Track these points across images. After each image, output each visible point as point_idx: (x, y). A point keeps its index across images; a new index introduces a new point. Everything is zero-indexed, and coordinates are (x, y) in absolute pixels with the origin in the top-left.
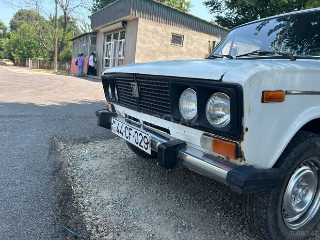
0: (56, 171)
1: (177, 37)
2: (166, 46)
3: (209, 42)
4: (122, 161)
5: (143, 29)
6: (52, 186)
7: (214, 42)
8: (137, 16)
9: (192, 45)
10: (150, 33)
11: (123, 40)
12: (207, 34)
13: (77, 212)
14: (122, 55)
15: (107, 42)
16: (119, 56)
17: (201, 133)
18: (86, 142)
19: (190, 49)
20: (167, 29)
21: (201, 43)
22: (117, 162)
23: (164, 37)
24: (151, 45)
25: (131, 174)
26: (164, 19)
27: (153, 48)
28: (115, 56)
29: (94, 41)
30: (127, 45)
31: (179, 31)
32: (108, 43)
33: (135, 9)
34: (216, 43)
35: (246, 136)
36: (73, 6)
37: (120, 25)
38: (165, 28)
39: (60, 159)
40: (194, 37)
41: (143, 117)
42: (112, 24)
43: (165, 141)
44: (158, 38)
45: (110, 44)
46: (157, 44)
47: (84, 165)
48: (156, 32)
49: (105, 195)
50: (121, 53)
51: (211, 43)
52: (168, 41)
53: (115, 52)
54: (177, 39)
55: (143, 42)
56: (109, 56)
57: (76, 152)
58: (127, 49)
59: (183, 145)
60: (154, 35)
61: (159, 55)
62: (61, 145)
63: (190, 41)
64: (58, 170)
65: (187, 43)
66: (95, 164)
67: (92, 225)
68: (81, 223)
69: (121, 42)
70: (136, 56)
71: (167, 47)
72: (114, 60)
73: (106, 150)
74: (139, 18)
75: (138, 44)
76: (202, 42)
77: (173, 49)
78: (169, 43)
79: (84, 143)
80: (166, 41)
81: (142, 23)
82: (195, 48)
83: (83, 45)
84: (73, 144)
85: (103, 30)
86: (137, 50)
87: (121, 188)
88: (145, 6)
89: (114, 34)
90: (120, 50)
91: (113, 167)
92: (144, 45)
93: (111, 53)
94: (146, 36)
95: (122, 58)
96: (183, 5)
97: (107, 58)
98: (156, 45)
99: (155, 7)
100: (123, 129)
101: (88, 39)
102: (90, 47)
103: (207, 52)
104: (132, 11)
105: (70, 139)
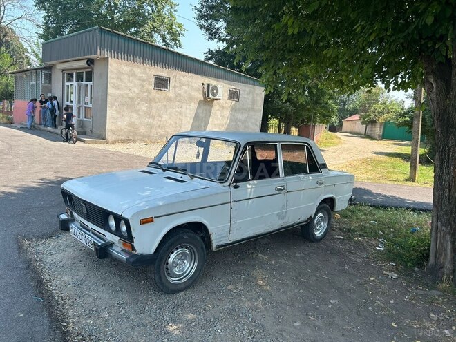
0: (28, 267)
1: (162, 80)
2: (148, 91)
3: (203, 84)
4: (82, 252)
5: (115, 71)
6: (28, 276)
7: (209, 85)
8: (106, 56)
9: (181, 89)
10: (125, 77)
11: (90, 83)
12: (200, 74)
13: (48, 291)
14: (89, 103)
15: (68, 81)
16: (86, 103)
17: (119, 238)
18: (48, 237)
19: (179, 94)
20: (148, 70)
21: (192, 87)
22: (77, 253)
23: (144, 80)
24: (128, 91)
25: (88, 262)
26: (143, 59)
27: (131, 95)
28: (79, 102)
29: (48, 78)
30: (95, 90)
31: (163, 72)
32: (69, 84)
33: (103, 47)
34: (211, 86)
35: (135, 240)
36: (11, 18)
37: (84, 64)
38: (145, 69)
39: (29, 257)
40: (183, 79)
41: (91, 226)
42: (73, 61)
43: (103, 242)
44: (137, 82)
45: (72, 85)
46: (136, 90)
47: (49, 259)
48: (134, 75)
49: (67, 279)
50: (88, 99)
51: (206, 86)
52: (149, 84)
53: (79, 97)
54: (161, 83)
55: (117, 87)
56: (72, 102)
57: (41, 248)
58: (95, 95)
59: (111, 245)
60: (131, 79)
61: (139, 103)
62: (26, 243)
63: (178, 84)
64: (29, 265)
65: (175, 87)
66: (58, 257)
67: (59, 297)
68: (52, 296)
69: (87, 85)
70: (108, 105)
71: (150, 93)
72: (79, 109)
73: (68, 242)
74: (110, 58)
75: (110, 90)
76: (193, 84)
77: (157, 96)
78: (152, 87)
79: (47, 238)
80: (147, 86)
81: (115, 65)
82: (185, 92)
83: (32, 83)
84: (37, 241)
85: (60, 66)
86: (109, 99)
87: (80, 274)
88: (117, 43)
89: (77, 73)
90: (86, 95)
91: (74, 259)
92: (118, 91)
93: (74, 97)
94: (121, 80)
95: (90, 106)
96: (174, 27)
97: (69, 104)
98: (134, 91)
99: (130, 44)
100: (78, 234)
101: (39, 76)
102: (43, 87)
103: (201, 97)
104: (99, 51)
105: (34, 236)
